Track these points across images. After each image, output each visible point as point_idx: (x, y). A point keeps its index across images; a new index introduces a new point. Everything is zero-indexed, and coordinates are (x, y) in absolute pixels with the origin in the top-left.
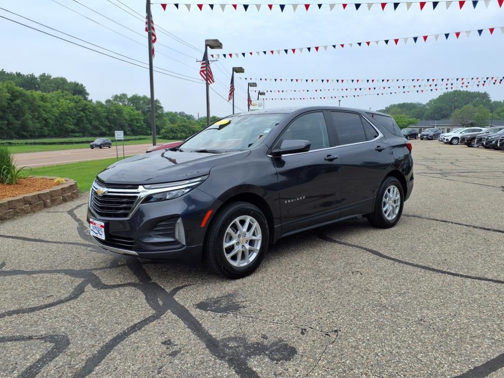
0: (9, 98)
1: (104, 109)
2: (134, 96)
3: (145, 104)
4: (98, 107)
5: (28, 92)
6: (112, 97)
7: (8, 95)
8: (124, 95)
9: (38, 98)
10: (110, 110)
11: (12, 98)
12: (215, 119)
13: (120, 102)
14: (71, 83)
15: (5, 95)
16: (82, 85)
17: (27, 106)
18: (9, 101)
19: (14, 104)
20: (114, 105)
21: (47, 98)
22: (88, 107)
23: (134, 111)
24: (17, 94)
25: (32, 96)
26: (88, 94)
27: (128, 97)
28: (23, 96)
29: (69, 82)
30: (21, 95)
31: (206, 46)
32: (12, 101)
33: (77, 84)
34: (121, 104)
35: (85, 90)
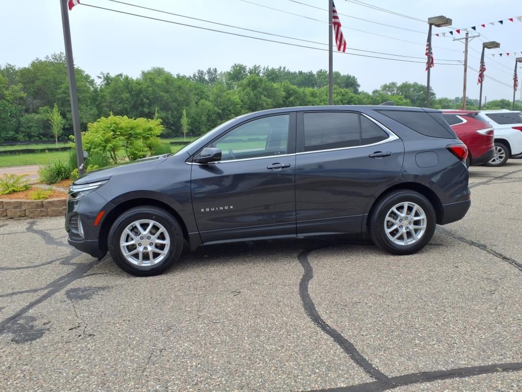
0: (285, 96)
1: (370, 100)
2: (404, 84)
3: (415, 92)
4: (364, 98)
5: (301, 90)
6: (381, 87)
7: (284, 94)
8: (394, 84)
9: (309, 94)
10: (376, 100)
11: (288, 96)
12: (503, 103)
13: (389, 91)
14: (344, 76)
15: (281, 94)
16: (354, 77)
17: (298, 102)
18: (285, 99)
19: (289, 102)
20: (380, 95)
21: (316, 93)
22: (353, 99)
23: (402, 100)
24: (292, 92)
25: (304, 92)
26: (359, 86)
27: (398, 85)
28: (296, 93)
29: (342, 75)
30: (295, 92)
31: (431, 25)
32: (287, 99)
33: (350, 77)
34: (389, 93)
35: (356, 82)
